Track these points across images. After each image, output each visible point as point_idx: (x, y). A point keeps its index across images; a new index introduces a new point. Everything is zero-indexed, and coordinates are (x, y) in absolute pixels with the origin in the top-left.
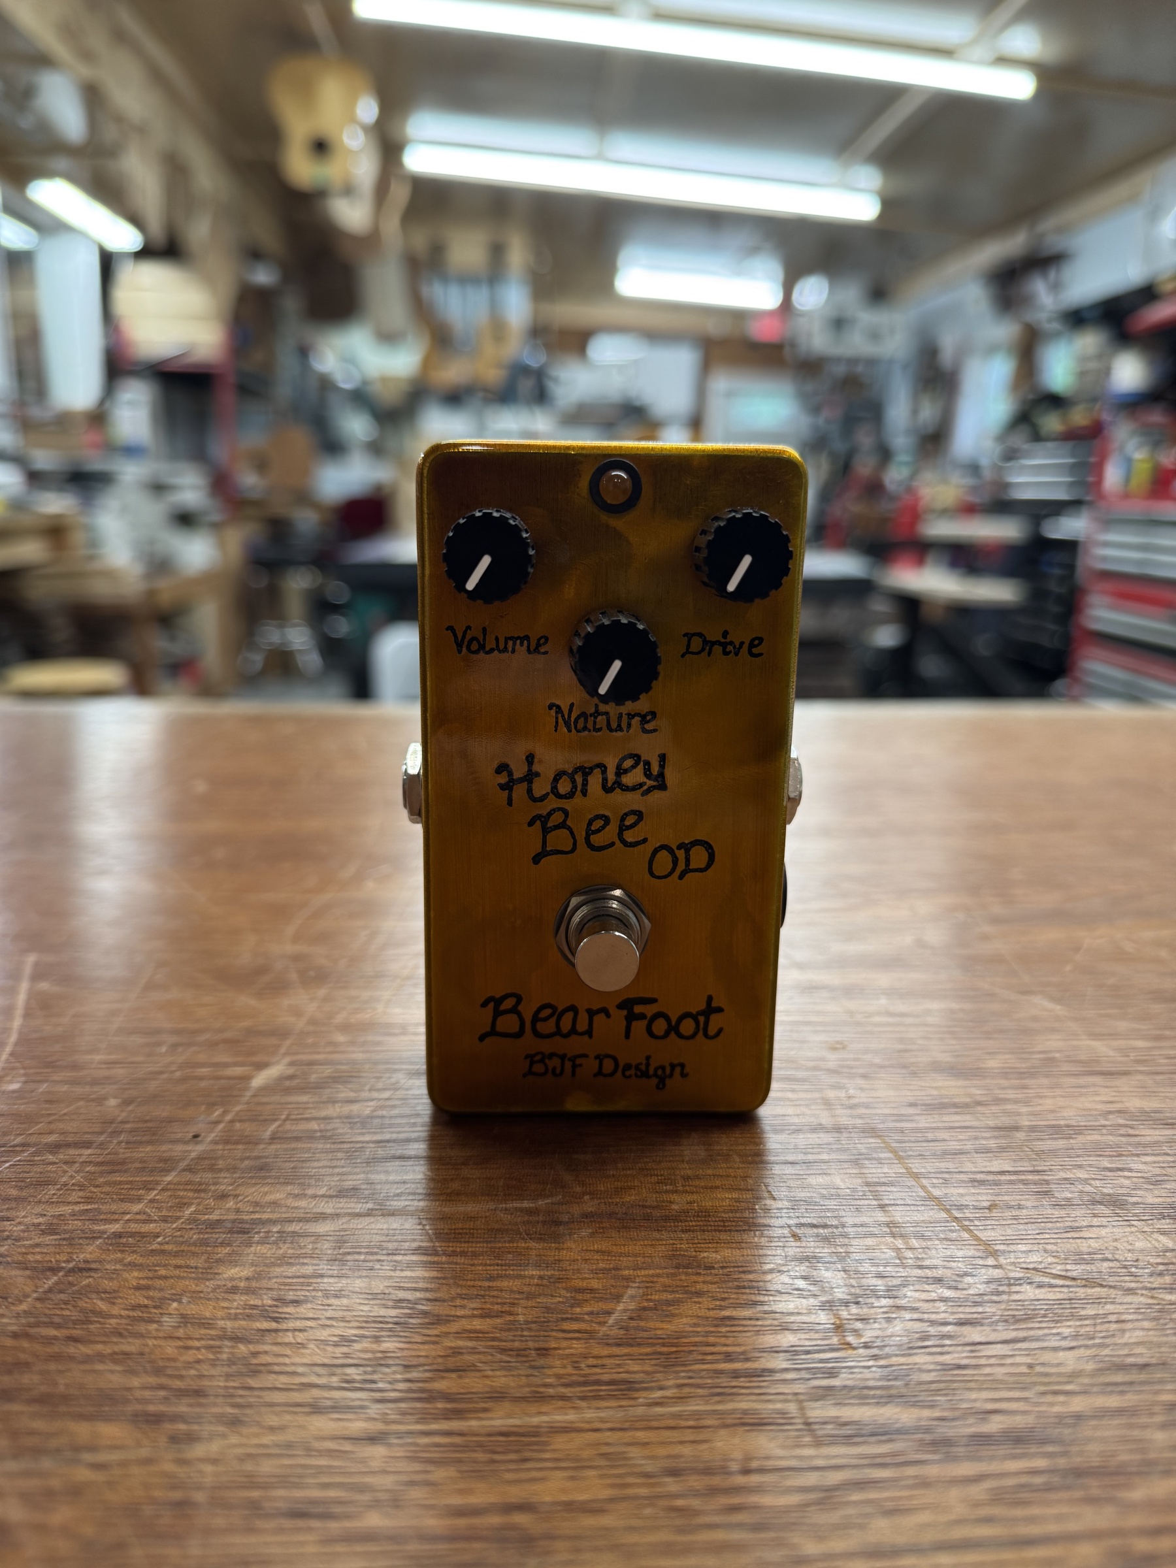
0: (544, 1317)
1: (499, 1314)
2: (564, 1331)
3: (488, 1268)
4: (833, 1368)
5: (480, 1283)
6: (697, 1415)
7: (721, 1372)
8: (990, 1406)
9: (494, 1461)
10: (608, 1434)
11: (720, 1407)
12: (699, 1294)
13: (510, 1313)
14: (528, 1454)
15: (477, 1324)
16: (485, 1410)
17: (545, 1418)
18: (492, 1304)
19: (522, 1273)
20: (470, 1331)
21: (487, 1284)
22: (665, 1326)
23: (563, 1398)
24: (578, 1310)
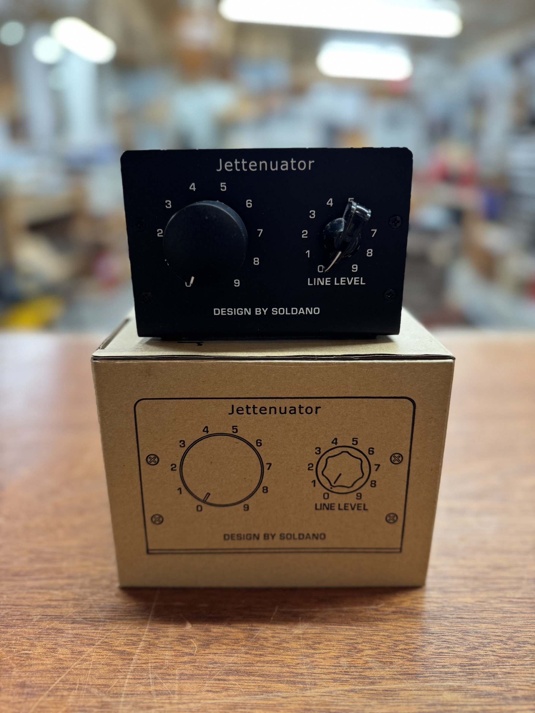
0: (389, 650)
1: (376, 649)
2: (396, 656)
3: (369, 632)
4: (473, 672)
5: (368, 637)
6: (437, 686)
7: (442, 672)
8: (518, 687)
9: (386, 699)
10: (415, 691)
11: (443, 684)
12: (432, 643)
13: (379, 649)
14: (394, 697)
15: (370, 652)
16: (380, 682)
17: (397, 686)
18: (373, 645)
19: (379, 634)
20: (369, 655)
21: (370, 637)
22: (423, 654)
23: (399, 679)
24: (398, 648)
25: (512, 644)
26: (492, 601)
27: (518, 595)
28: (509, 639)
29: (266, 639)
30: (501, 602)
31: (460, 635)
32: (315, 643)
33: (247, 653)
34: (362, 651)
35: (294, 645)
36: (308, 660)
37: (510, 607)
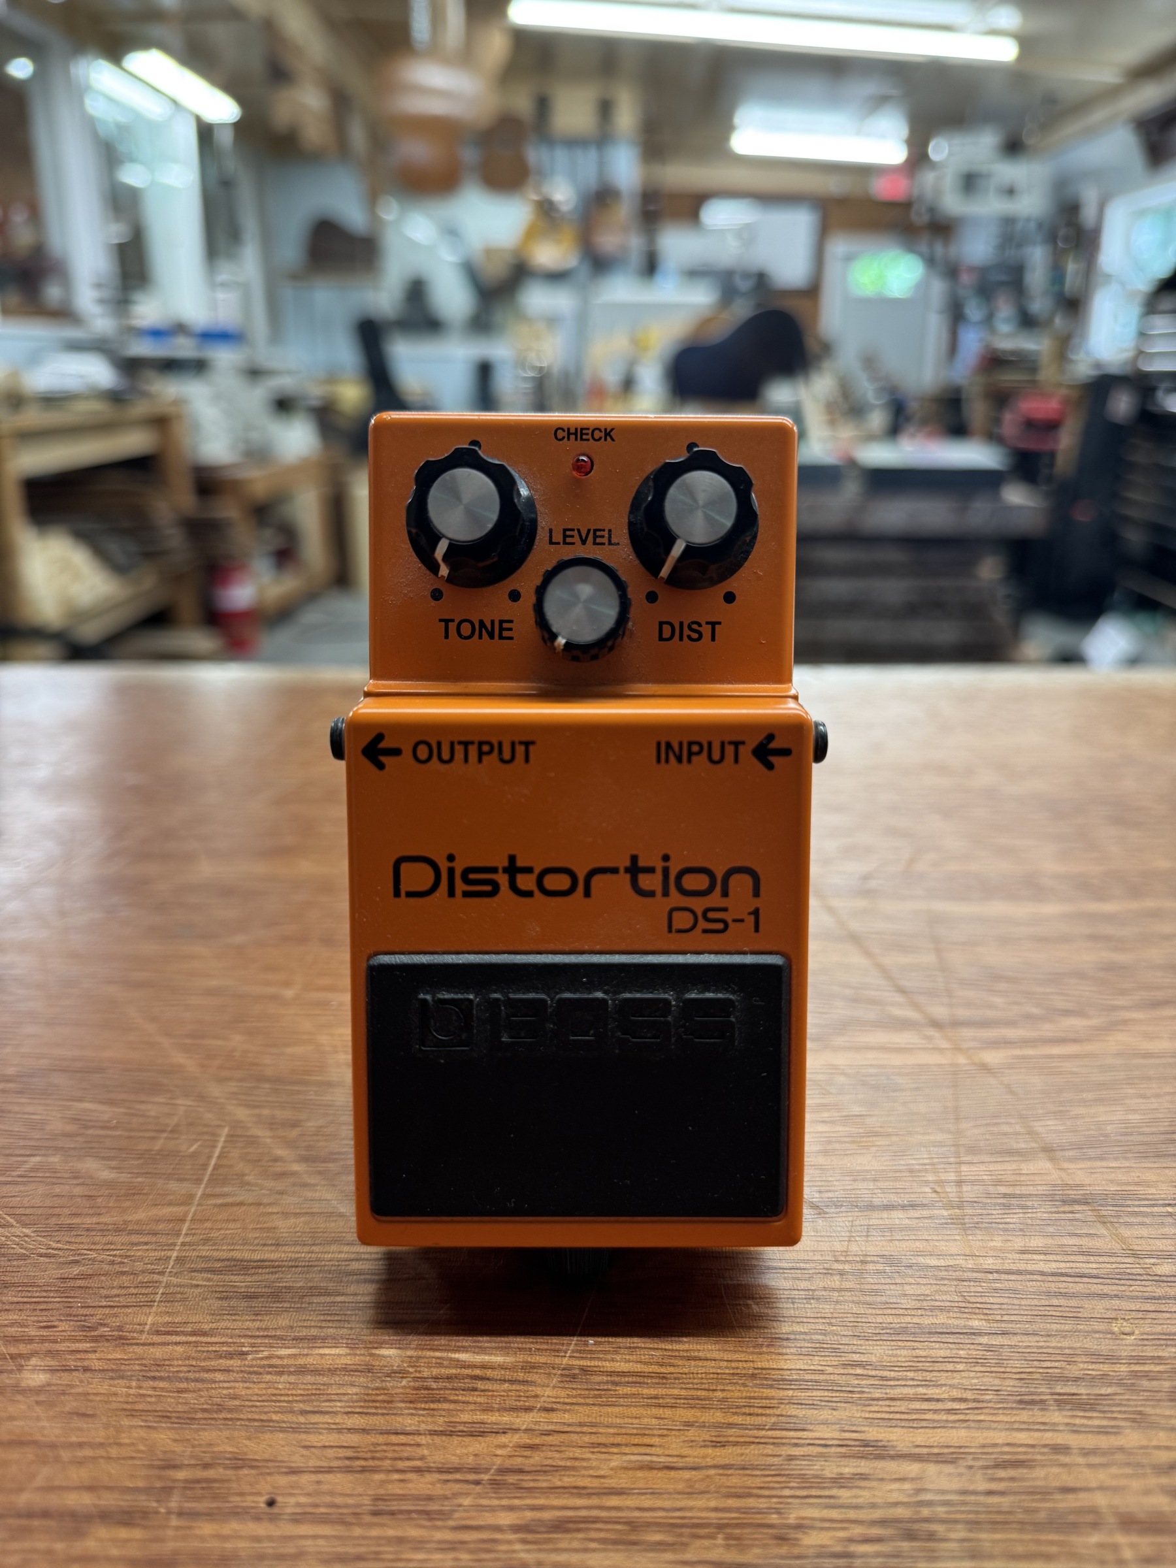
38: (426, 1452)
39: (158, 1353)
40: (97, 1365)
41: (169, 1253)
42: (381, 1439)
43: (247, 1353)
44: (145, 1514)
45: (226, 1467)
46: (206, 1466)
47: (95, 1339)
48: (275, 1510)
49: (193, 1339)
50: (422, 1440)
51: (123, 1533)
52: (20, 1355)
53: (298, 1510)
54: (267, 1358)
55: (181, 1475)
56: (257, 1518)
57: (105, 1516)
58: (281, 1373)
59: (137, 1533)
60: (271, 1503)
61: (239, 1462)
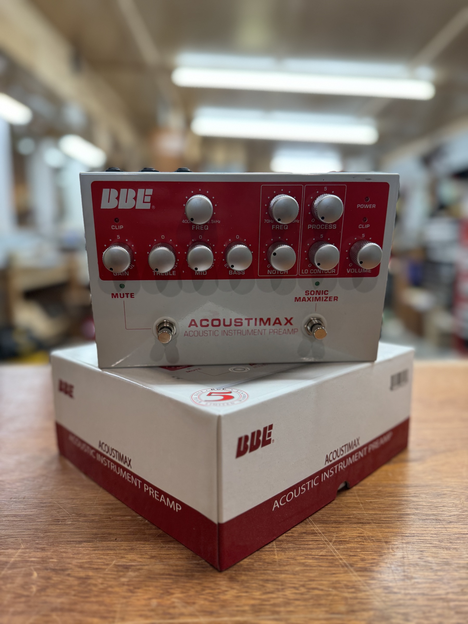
25: (303, 590)
26: (298, 558)
27: (321, 554)
28: (303, 586)
29: (95, 585)
30: (306, 558)
31: (261, 583)
32: (135, 588)
33: (75, 595)
34: (172, 594)
35: (117, 589)
36: (124, 601)
37: (312, 562)
38: (146, 532)
39: (93, 518)
40: (80, 520)
41: (94, 502)
42: (137, 530)
43: (111, 518)
44: (93, 541)
45: (108, 534)
46: (103, 534)
47: (80, 516)
48: (117, 540)
49: (100, 516)
50: (146, 530)
51: (89, 544)
52: (65, 519)
53: (121, 540)
54: (115, 518)
55: (99, 536)
56: (114, 541)
57: (85, 542)
58: (118, 521)
59: (91, 544)
60: (115, 539)
61: (110, 534)
